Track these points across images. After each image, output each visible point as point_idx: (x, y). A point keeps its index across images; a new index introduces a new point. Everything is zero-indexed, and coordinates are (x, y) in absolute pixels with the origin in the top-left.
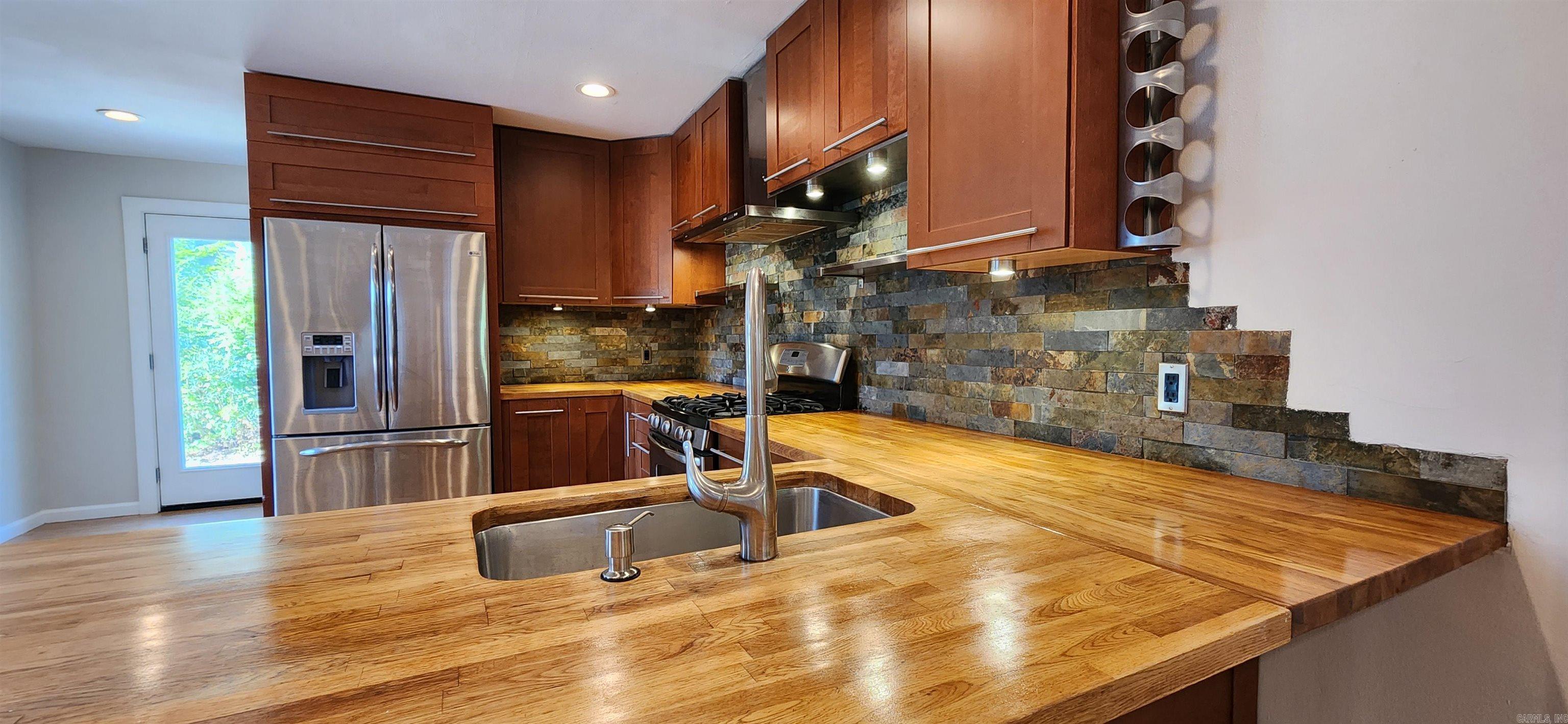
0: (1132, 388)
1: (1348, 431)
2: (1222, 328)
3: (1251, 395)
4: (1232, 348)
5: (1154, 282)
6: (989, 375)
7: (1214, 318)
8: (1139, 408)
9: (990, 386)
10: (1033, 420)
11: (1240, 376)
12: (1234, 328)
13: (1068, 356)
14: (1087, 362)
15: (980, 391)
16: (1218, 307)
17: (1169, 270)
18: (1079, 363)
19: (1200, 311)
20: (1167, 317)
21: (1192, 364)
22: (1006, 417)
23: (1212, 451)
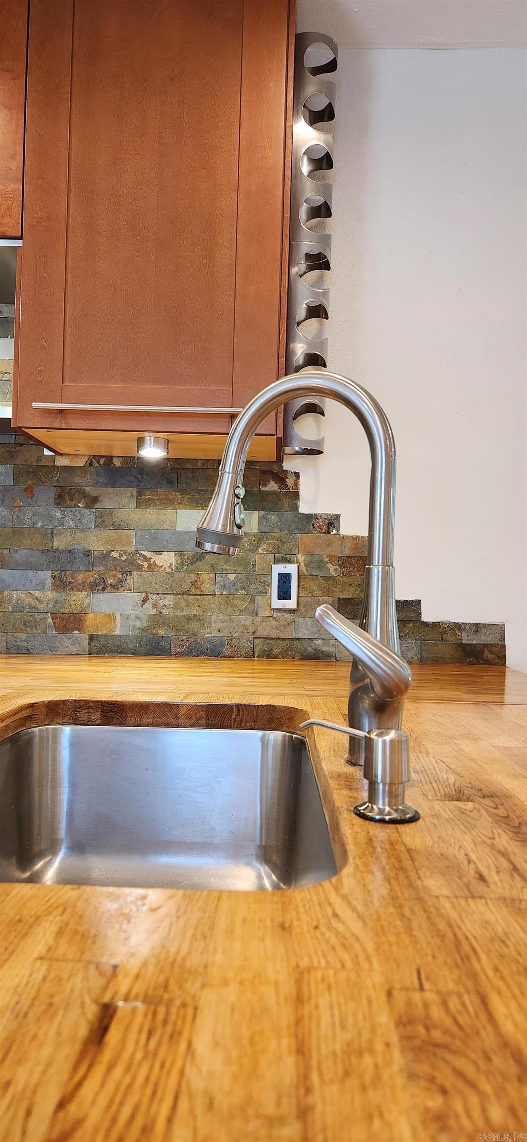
0: (244, 588)
1: (421, 614)
2: (329, 533)
3: (352, 589)
4: (336, 550)
5: (266, 486)
6: (49, 581)
7: (321, 524)
8: (251, 607)
9: (51, 595)
10: (117, 632)
11: (343, 574)
12: (338, 533)
13: (166, 557)
14: (192, 564)
16: (325, 514)
17: (281, 477)
18: (182, 564)
19: (309, 517)
20: (280, 520)
21: (302, 564)
22: (76, 632)
23: (319, 642)
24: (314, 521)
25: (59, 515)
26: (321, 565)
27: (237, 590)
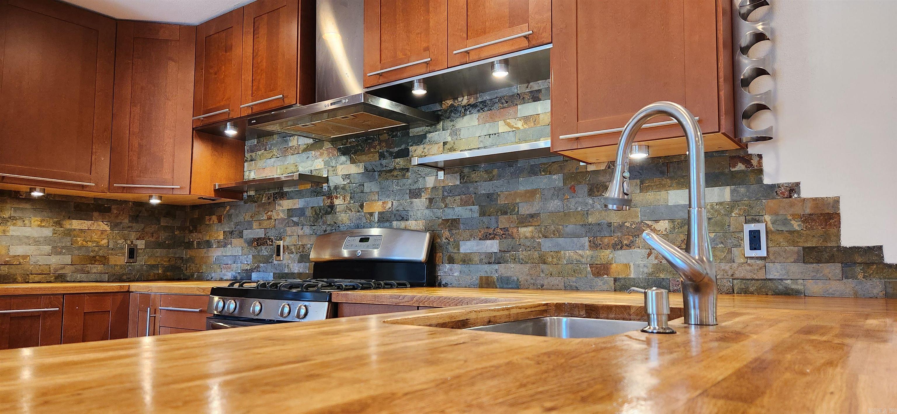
0: (722, 243)
1: (883, 257)
2: (791, 197)
3: (815, 240)
4: (799, 210)
5: (735, 168)
6: (587, 244)
7: (783, 190)
8: (728, 257)
9: (588, 253)
10: (632, 276)
11: (806, 228)
12: (799, 197)
13: (662, 224)
14: (681, 227)
15: (578, 258)
16: (786, 183)
17: (747, 160)
18: (674, 228)
19: (772, 187)
20: (748, 191)
21: (769, 223)
22: (605, 276)
23: (789, 282)
24: (777, 189)
25: (591, 202)
26: (785, 222)
27: (717, 244)
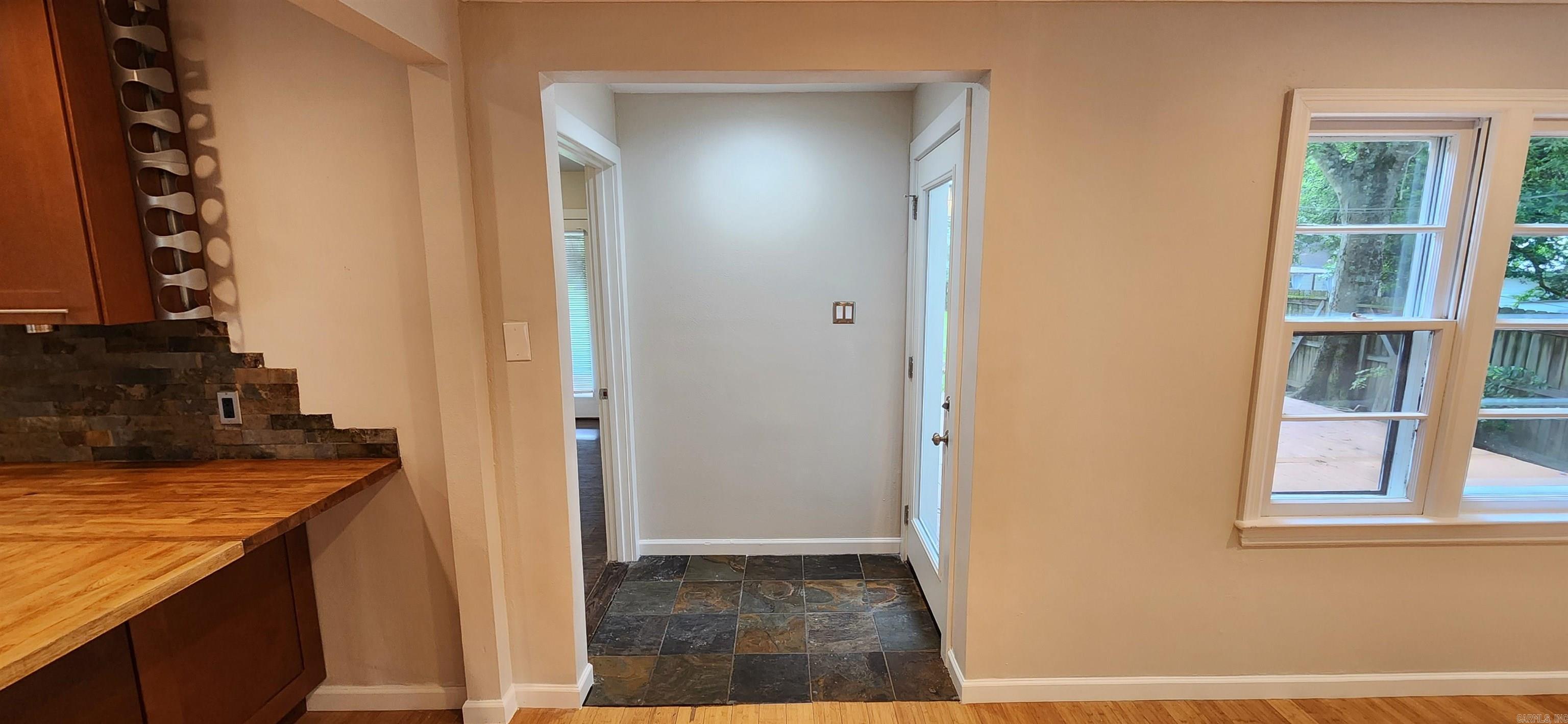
0: (199, 410)
1: (333, 424)
3: (280, 408)
4: (265, 380)
5: (203, 334)
7: (249, 360)
8: (207, 424)
10: (112, 444)
11: (272, 397)
12: (264, 367)
13: (138, 388)
14: (157, 393)
16: (251, 353)
17: (214, 327)
18: (150, 394)
19: (240, 356)
20: (217, 358)
22: (81, 445)
23: (263, 446)
24: (243, 359)
26: (255, 391)
27: (195, 411)
